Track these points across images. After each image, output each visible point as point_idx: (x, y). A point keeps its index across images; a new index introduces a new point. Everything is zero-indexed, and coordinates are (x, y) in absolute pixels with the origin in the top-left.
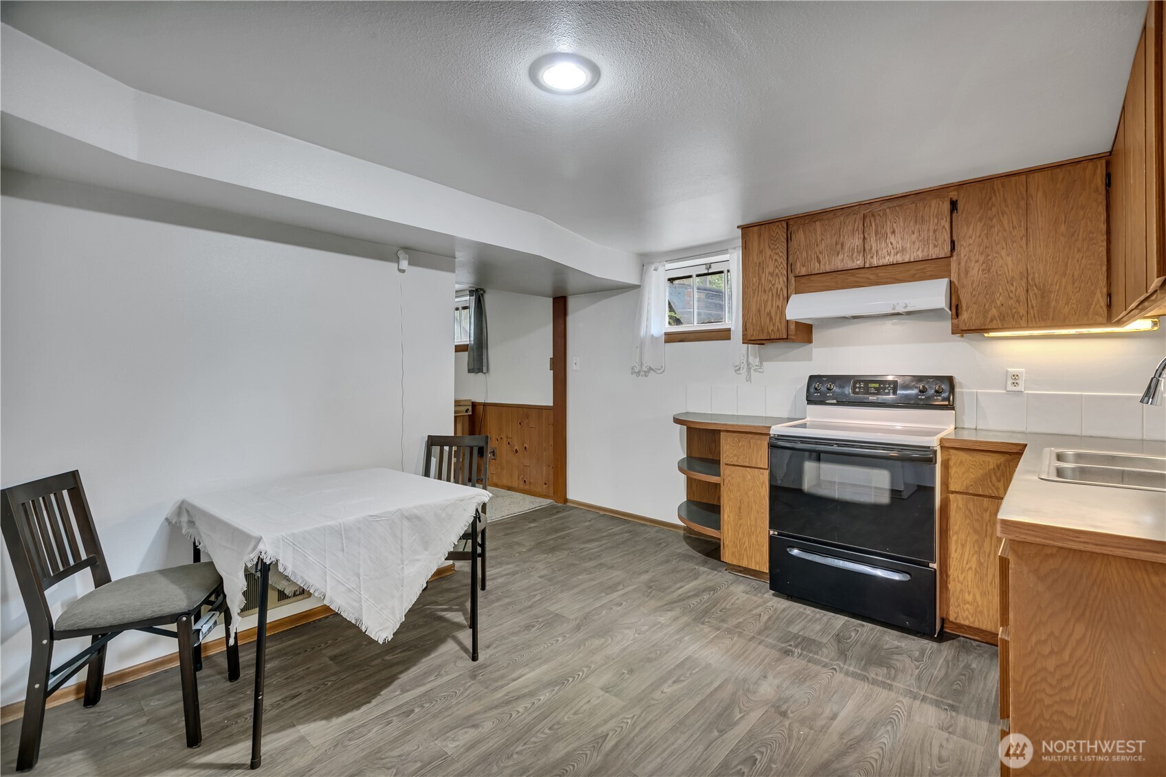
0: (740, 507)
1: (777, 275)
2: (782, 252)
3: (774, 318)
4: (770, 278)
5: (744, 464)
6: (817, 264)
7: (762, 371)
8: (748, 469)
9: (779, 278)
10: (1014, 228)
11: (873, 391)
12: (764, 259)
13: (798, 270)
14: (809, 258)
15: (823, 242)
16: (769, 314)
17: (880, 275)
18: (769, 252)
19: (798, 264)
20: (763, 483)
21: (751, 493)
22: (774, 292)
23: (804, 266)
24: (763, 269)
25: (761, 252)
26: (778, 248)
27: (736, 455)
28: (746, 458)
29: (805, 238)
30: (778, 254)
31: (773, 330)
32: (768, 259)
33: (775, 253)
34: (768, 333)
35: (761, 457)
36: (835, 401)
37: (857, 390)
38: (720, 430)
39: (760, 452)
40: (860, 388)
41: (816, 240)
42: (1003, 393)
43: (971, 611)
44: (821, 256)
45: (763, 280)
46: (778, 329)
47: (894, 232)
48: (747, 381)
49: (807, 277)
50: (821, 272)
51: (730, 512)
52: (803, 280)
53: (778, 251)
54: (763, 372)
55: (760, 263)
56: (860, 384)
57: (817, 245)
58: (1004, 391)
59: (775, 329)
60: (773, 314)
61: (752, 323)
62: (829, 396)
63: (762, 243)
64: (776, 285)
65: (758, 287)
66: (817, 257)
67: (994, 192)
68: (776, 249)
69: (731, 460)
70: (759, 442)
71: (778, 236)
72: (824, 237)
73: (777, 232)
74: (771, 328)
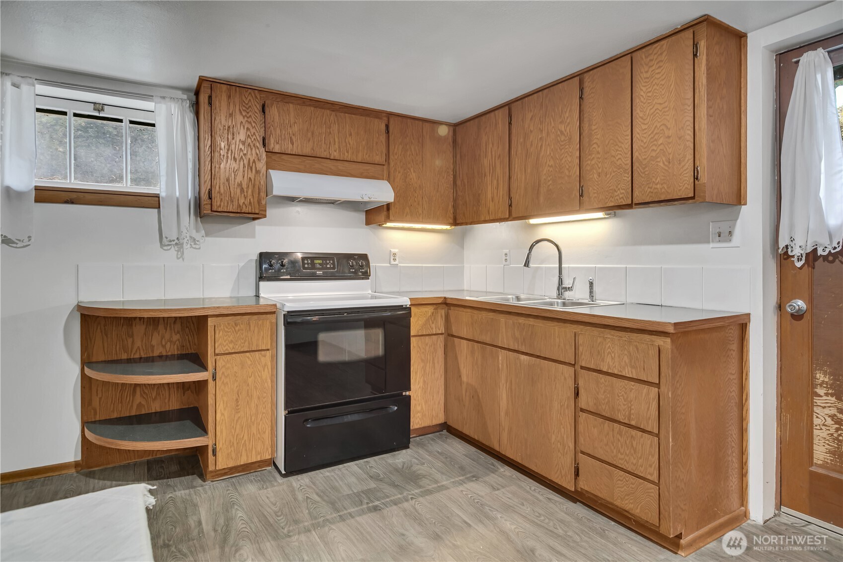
0: (237, 400)
1: (249, 145)
2: (254, 122)
3: (245, 190)
4: (241, 146)
5: (242, 350)
6: (290, 145)
7: (197, 247)
8: (248, 354)
9: (252, 149)
10: (417, 155)
11: (318, 266)
12: (234, 123)
13: (272, 146)
14: (283, 137)
15: (296, 125)
16: (240, 185)
17: (340, 167)
18: (240, 118)
19: (272, 141)
20: (266, 365)
21: (250, 380)
22: (246, 162)
23: (277, 143)
24: (233, 134)
25: (231, 115)
26: (250, 116)
27: (232, 342)
28: (245, 341)
29: (279, 116)
30: (250, 123)
31: (244, 203)
32: (239, 125)
33: (247, 121)
34: (239, 206)
35: (263, 337)
36: (288, 277)
37: (306, 266)
38: (207, 316)
39: (262, 333)
40: (308, 264)
41: (289, 121)
42: (388, 266)
43: (420, 417)
44: (293, 138)
45: (233, 146)
46: (250, 203)
47: (351, 135)
48: (178, 258)
49: (278, 155)
50: (294, 153)
51: (225, 409)
52: (274, 157)
53: (250, 120)
54: (199, 248)
55: (229, 127)
56: (307, 260)
57: (290, 126)
58: (389, 265)
59: (247, 202)
60: (244, 186)
61: (219, 192)
62: (284, 272)
63: (232, 105)
64: (249, 156)
65: (227, 153)
66: (291, 138)
67: (408, 128)
68: (248, 118)
69: (225, 349)
70: (260, 322)
71: (250, 104)
72: (296, 121)
73: (250, 100)
74: (242, 201)
